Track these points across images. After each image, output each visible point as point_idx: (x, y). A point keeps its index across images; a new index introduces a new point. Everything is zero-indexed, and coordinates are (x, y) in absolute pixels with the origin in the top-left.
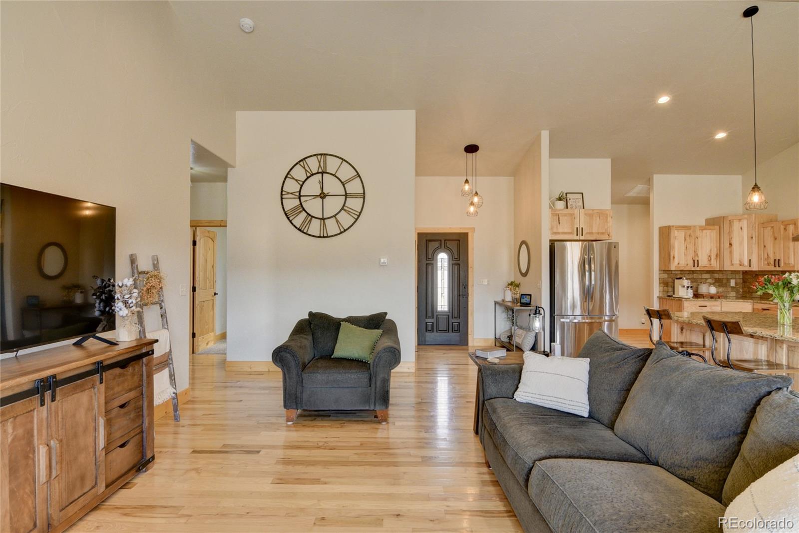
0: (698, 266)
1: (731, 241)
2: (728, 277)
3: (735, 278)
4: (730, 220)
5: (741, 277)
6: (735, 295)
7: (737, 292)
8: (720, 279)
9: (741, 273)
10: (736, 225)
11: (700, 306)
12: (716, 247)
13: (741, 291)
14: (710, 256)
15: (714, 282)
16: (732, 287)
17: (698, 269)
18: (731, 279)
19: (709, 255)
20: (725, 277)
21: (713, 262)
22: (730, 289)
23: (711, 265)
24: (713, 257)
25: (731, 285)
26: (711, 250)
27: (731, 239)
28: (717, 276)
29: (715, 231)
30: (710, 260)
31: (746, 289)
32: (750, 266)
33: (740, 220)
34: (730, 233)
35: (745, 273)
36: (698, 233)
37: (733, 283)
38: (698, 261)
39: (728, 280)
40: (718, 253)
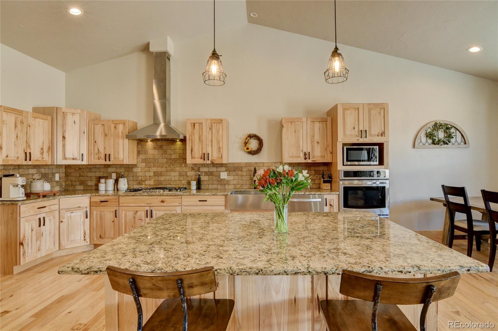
0: (30, 160)
1: (64, 134)
2: (53, 172)
3: (59, 173)
4: (63, 112)
5: (64, 171)
6: (59, 189)
7: (61, 186)
8: (46, 174)
9: (64, 167)
10: (70, 119)
11: (39, 208)
12: (49, 139)
13: (64, 184)
14: (42, 149)
15: (40, 177)
16: (57, 182)
17: (30, 163)
18: (56, 173)
19: (41, 147)
20: (50, 172)
21: (45, 155)
22: (55, 184)
23: (43, 158)
24: (45, 150)
25: (56, 180)
26: (43, 142)
27: (64, 132)
28: (43, 170)
29: (47, 121)
30: (42, 153)
31: (68, 183)
32: (82, 160)
33: (73, 114)
34: (64, 125)
35: (67, 167)
36: (31, 120)
37: (57, 177)
38: (30, 153)
39: (53, 174)
40: (51, 146)
